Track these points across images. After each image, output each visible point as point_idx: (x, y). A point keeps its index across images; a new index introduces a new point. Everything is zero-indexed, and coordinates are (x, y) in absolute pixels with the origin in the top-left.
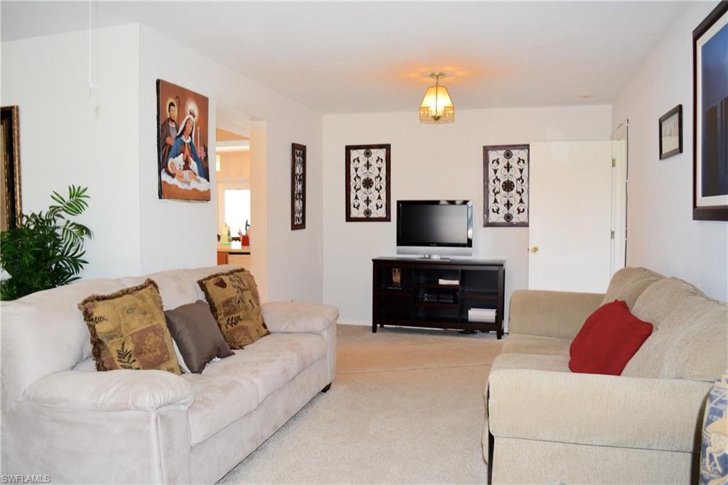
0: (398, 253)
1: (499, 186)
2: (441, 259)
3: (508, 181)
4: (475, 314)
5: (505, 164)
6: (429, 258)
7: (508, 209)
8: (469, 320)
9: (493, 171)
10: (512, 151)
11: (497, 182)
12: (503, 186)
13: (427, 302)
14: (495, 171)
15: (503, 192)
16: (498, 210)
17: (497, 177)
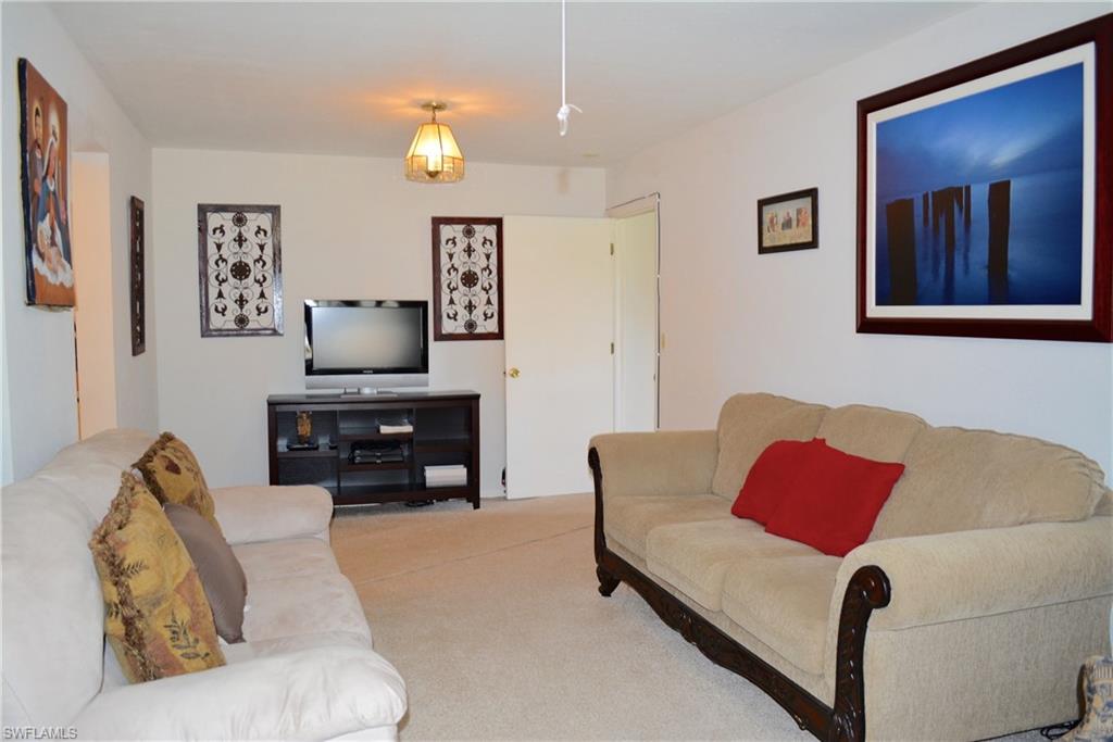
0: (307, 388)
1: (456, 279)
2: (378, 393)
3: (470, 271)
4: (436, 475)
5: (465, 245)
6: (359, 393)
7: (470, 312)
8: (428, 485)
9: (447, 256)
10: (474, 226)
11: (453, 273)
12: (462, 279)
13: (360, 463)
14: (451, 256)
15: (462, 288)
16: (456, 314)
17: (453, 266)
